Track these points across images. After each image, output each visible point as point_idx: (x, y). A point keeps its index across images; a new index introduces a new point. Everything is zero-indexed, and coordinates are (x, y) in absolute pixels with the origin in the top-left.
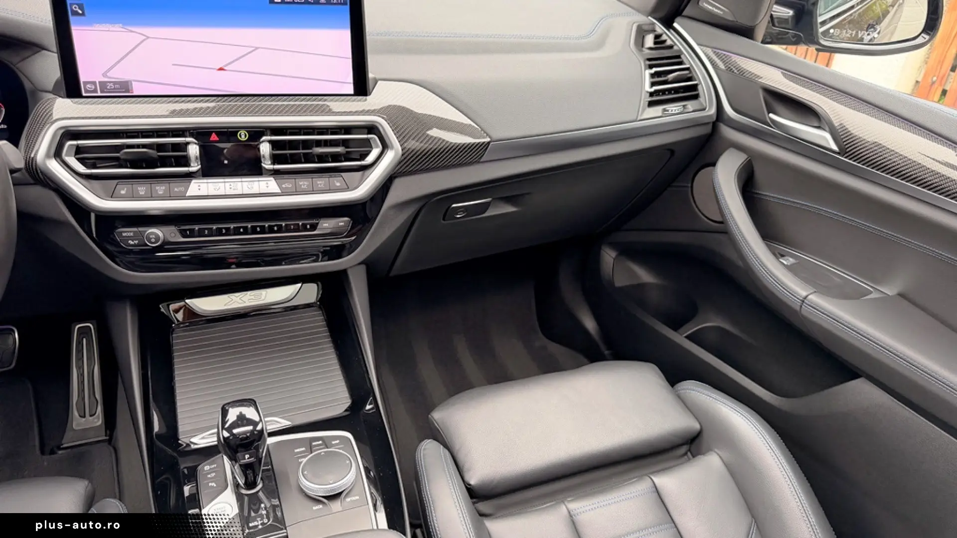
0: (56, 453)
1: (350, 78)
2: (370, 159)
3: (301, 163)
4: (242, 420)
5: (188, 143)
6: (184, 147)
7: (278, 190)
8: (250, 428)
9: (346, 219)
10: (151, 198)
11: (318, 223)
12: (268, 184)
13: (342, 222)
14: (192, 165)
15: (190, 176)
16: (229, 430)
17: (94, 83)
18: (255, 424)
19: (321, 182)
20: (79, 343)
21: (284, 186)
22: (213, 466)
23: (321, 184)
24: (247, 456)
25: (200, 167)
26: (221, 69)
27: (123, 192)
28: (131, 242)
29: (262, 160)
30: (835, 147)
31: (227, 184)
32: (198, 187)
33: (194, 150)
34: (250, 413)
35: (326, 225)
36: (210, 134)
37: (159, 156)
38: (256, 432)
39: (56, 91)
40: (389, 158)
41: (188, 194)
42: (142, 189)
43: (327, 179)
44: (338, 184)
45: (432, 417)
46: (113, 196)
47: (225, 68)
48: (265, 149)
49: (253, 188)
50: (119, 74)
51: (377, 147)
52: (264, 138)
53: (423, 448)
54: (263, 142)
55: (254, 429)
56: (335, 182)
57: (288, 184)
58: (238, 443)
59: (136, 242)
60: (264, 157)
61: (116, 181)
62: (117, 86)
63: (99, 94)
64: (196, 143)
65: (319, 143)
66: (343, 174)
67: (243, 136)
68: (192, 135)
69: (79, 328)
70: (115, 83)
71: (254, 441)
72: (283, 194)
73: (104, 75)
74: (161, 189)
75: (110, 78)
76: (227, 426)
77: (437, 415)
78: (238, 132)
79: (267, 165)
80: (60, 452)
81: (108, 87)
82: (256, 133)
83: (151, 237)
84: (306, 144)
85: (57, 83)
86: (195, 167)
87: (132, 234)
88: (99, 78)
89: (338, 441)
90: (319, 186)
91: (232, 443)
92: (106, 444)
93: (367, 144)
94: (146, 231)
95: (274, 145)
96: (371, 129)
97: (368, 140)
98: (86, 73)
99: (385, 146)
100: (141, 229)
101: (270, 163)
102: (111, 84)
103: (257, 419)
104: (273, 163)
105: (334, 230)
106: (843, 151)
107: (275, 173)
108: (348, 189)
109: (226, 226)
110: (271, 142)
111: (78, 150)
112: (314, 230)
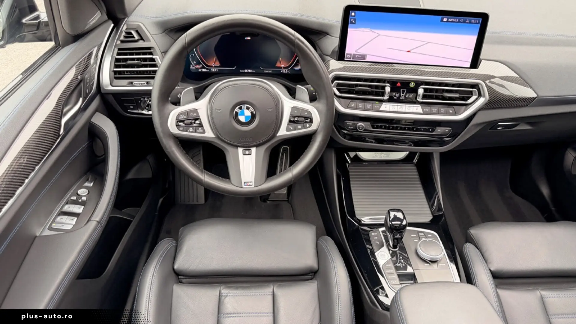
0: (266, 202)
1: (470, 60)
2: (469, 101)
4: (396, 218)
5: (386, 86)
6: (383, 88)
7: (422, 112)
8: (399, 223)
9: (450, 128)
10: (364, 109)
11: (435, 129)
12: (417, 108)
13: (447, 130)
14: (385, 96)
15: (382, 101)
16: (391, 221)
17: (351, 55)
18: (402, 221)
19: (443, 109)
21: (424, 110)
22: (376, 234)
23: (443, 111)
24: (398, 235)
25: (388, 97)
26: (409, 51)
27: (352, 105)
28: (350, 127)
29: (418, 97)
31: (399, 107)
32: (386, 106)
33: (388, 89)
34: (400, 215)
35: (439, 130)
36: (397, 83)
37: (372, 91)
38: (402, 226)
39: (332, 56)
40: (482, 101)
41: (381, 109)
42: (361, 105)
43: (446, 109)
44: (451, 112)
45: (470, 232)
46: (348, 107)
47: (411, 51)
48: (421, 91)
49: (410, 109)
50: (362, 52)
51: (475, 95)
52: (421, 87)
53: (467, 247)
54: (420, 88)
55: (401, 224)
56: (450, 110)
57: (427, 109)
58: (394, 228)
59: (352, 128)
60: (419, 95)
61: (350, 100)
62: (360, 56)
63: (351, 60)
64: (389, 86)
65: (447, 91)
66: (455, 107)
67: (412, 85)
68: (388, 82)
69: (283, 148)
70: (359, 55)
71: (400, 229)
72: (424, 113)
73: (356, 51)
74: (369, 105)
75: (358, 52)
76: (391, 219)
77: (473, 232)
78: (410, 83)
79: (420, 99)
80: (268, 202)
81: (356, 57)
82: (419, 83)
83: (360, 127)
84: (439, 90)
85: (333, 52)
86: (386, 97)
87: (351, 124)
88: (353, 52)
89: (431, 236)
90: (442, 111)
91: (392, 227)
92: (287, 202)
93: (471, 93)
94: (357, 124)
95: (426, 90)
96: (475, 86)
97: (471, 92)
98: (350, 50)
99: (480, 95)
100: (355, 122)
101: (421, 98)
102: (358, 56)
103: (403, 218)
104: (422, 99)
105: (443, 133)
107: (421, 103)
108: (455, 114)
109: (393, 125)
110: (424, 89)
111: (338, 85)
112: (433, 132)
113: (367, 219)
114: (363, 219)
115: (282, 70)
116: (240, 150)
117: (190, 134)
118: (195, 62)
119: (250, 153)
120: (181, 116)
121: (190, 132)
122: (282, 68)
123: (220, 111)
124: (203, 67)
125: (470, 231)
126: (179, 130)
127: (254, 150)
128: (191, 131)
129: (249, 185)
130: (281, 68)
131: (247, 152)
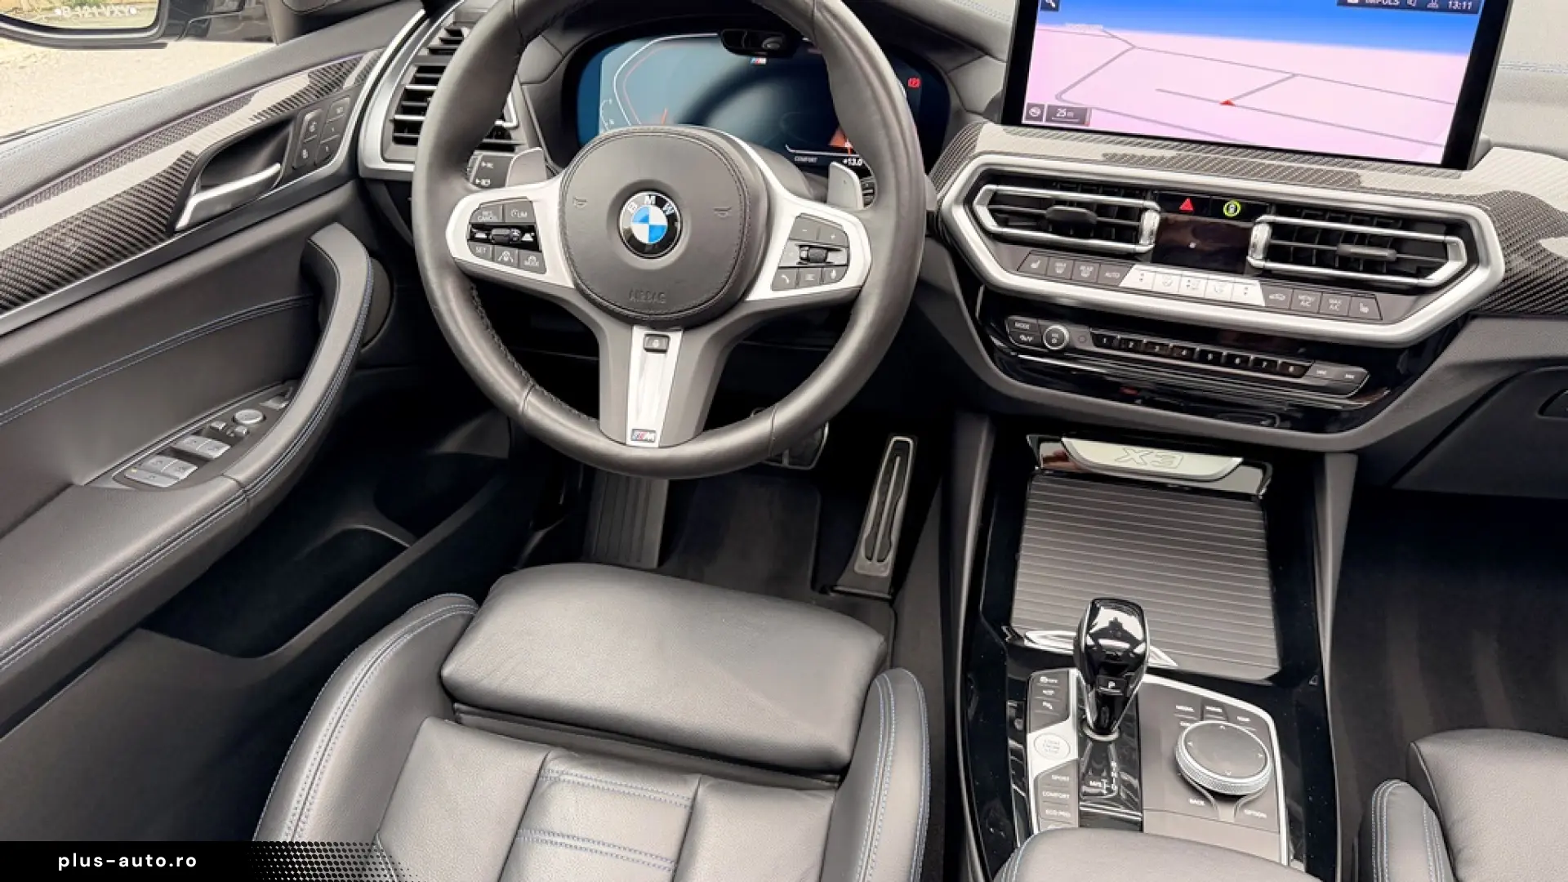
0: (828, 594)
1: (1443, 138)
2: (1436, 278)
3: (1310, 264)
4: (1115, 630)
5: (1146, 209)
6: (1138, 213)
7: (1259, 300)
8: (1126, 646)
9: (1361, 370)
10: (1070, 280)
11: (1309, 367)
12: (1248, 290)
13: (1351, 374)
14: (1141, 242)
15: (1134, 257)
16: (1095, 637)
17: (1041, 107)
18: (1135, 642)
19: (1336, 301)
20: (892, 461)
21: (1271, 297)
22: (1052, 681)
23: (1335, 305)
24: (1112, 684)
25: (1152, 246)
26: (1227, 103)
27: (1034, 266)
28: (1023, 338)
29: (1250, 252)
31: (1184, 279)
32: (1142, 276)
33: (1151, 220)
34: (1130, 624)
35: (1323, 372)
36: (1183, 199)
37: (1099, 222)
38: (1131, 655)
39: (988, 114)
40: (1477, 281)
41: (1124, 284)
42: (1060, 267)
43: (1349, 298)
44: (1365, 310)
45: (1417, 747)
46: (1019, 269)
47: (1234, 102)
48: (1260, 234)
49: (1222, 291)
50: (1076, 98)
51: (1458, 258)
52: (1264, 217)
53: (1390, 790)
54: (1260, 223)
55: (1130, 650)
56: (1361, 305)
57: (1280, 296)
58: (1103, 659)
59: (1030, 339)
60: (1255, 246)
61: (1029, 249)
62: (1071, 114)
63: (1043, 123)
64: (1156, 211)
65: (1349, 237)
66: (1378, 294)
67: (1232, 210)
68: (1154, 197)
69: (897, 442)
70: (1069, 109)
71: (1127, 666)
72: (1268, 309)
73: (1058, 97)
74: (1086, 270)
75: (1064, 101)
76: (1092, 631)
77: (1432, 751)
78: (1225, 202)
79: (1256, 260)
80: (833, 595)
81: (1058, 115)
82: (1253, 208)
83: (1053, 335)
84: (1327, 236)
85: (993, 102)
86: (1145, 245)
87: (1027, 327)
88: (1049, 100)
89: (1247, 720)
90: (1331, 307)
91: (1095, 657)
92: (886, 605)
93: (1441, 252)
94: (1047, 327)
95: (1277, 230)
96: (1457, 226)
97: (1444, 245)
98: (1037, 92)
99: (1474, 258)
100: (1041, 322)
101: (1261, 257)
102: (1064, 111)
103: (1139, 635)
104: (1266, 259)
105: (1332, 384)
107: (1264, 274)
108: (1380, 320)
109: (1165, 341)
110: (1272, 224)
111: (995, 199)
112: (1299, 377)
113: (1045, 637)
114: (1029, 634)
115: (847, 158)
116: (639, 334)
117: (504, 266)
118: (612, 122)
119: (664, 348)
120: (485, 213)
121: (502, 262)
122: (847, 153)
123: (585, 204)
125: (1418, 744)
126: (473, 252)
127: (676, 338)
128: (506, 259)
129: (646, 441)
130: (845, 150)
131: (656, 344)
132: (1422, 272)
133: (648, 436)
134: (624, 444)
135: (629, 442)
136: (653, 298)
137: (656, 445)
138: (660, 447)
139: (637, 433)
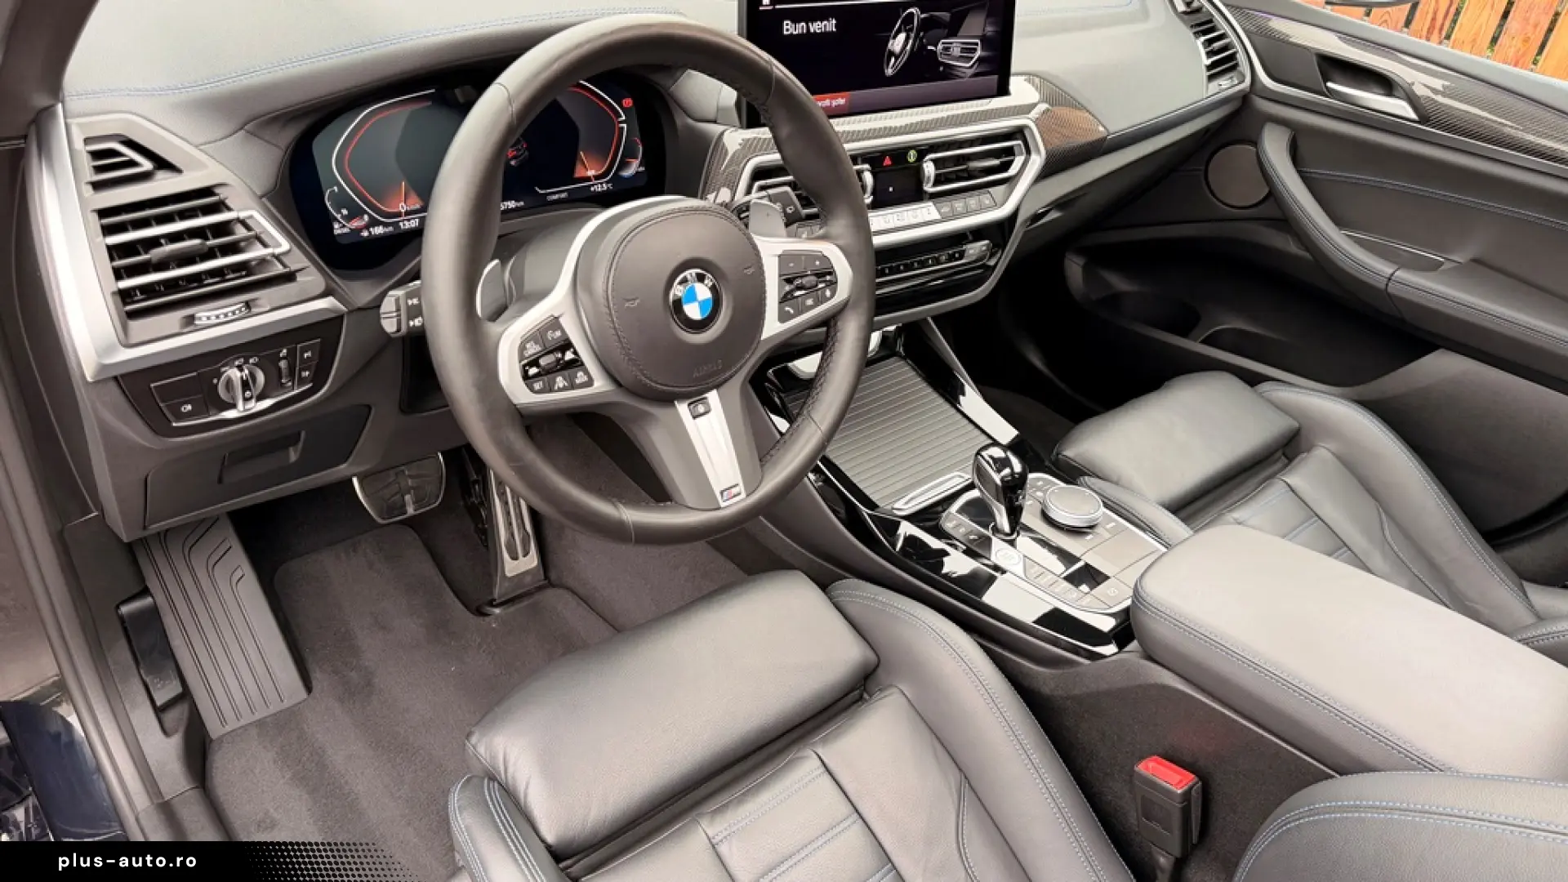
0: (488, 612)
2: (1012, 171)
5: (863, 170)
7: (938, 217)
9: (986, 242)
11: (966, 250)
12: (929, 210)
13: (981, 246)
14: (867, 196)
19: (972, 201)
21: (943, 211)
24: (1020, 497)
25: (874, 197)
29: (925, 184)
30: (1413, 116)
31: (895, 216)
33: (868, 178)
35: (972, 251)
36: (883, 157)
38: (1016, 476)
40: (1034, 164)
43: (977, 198)
44: (987, 202)
45: (1064, 456)
48: (930, 168)
49: (917, 215)
51: (1022, 154)
52: (928, 157)
54: (927, 161)
56: (985, 199)
57: (946, 207)
58: (1006, 485)
60: (927, 178)
64: (871, 170)
66: (991, 190)
67: (911, 157)
68: (864, 162)
72: (942, 220)
78: (907, 152)
79: (929, 188)
80: (496, 611)
82: (923, 150)
86: (870, 198)
90: (973, 206)
93: (1010, 151)
95: (937, 164)
96: (1019, 133)
97: (1013, 148)
99: (1029, 151)
101: (931, 185)
104: (933, 185)
105: (977, 257)
106: (1424, 119)
107: (934, 196)
108: (996, 205)
109: (889, 265)
110: (935, 161)
112: (961, 259)
113: (906, 502)
114: (897, 505)
115: (593, 185)
116: (682, 408)
117: (561, 395)
119: (707, 410)
120: (528, 346)
121: (560, 390)
122: (591, 181)
123: (637, 301)
124: (374, 223)
125: (1065, 453)
126: (531, 390)
127: (713, 396)
128: (561, 385)
129: (735, 496)
130: (588, 179)
131: (701, 409)
132: (1005, 167)
133: (734, 491)
134: (719, 508)
135: (723, 505)
136: (713, 367)
137: (743, 495)
138: (748, 495)
139: (725, 493)
